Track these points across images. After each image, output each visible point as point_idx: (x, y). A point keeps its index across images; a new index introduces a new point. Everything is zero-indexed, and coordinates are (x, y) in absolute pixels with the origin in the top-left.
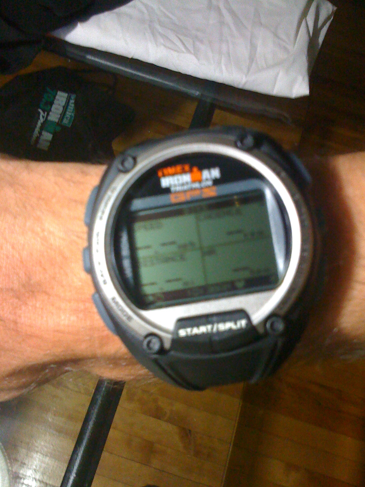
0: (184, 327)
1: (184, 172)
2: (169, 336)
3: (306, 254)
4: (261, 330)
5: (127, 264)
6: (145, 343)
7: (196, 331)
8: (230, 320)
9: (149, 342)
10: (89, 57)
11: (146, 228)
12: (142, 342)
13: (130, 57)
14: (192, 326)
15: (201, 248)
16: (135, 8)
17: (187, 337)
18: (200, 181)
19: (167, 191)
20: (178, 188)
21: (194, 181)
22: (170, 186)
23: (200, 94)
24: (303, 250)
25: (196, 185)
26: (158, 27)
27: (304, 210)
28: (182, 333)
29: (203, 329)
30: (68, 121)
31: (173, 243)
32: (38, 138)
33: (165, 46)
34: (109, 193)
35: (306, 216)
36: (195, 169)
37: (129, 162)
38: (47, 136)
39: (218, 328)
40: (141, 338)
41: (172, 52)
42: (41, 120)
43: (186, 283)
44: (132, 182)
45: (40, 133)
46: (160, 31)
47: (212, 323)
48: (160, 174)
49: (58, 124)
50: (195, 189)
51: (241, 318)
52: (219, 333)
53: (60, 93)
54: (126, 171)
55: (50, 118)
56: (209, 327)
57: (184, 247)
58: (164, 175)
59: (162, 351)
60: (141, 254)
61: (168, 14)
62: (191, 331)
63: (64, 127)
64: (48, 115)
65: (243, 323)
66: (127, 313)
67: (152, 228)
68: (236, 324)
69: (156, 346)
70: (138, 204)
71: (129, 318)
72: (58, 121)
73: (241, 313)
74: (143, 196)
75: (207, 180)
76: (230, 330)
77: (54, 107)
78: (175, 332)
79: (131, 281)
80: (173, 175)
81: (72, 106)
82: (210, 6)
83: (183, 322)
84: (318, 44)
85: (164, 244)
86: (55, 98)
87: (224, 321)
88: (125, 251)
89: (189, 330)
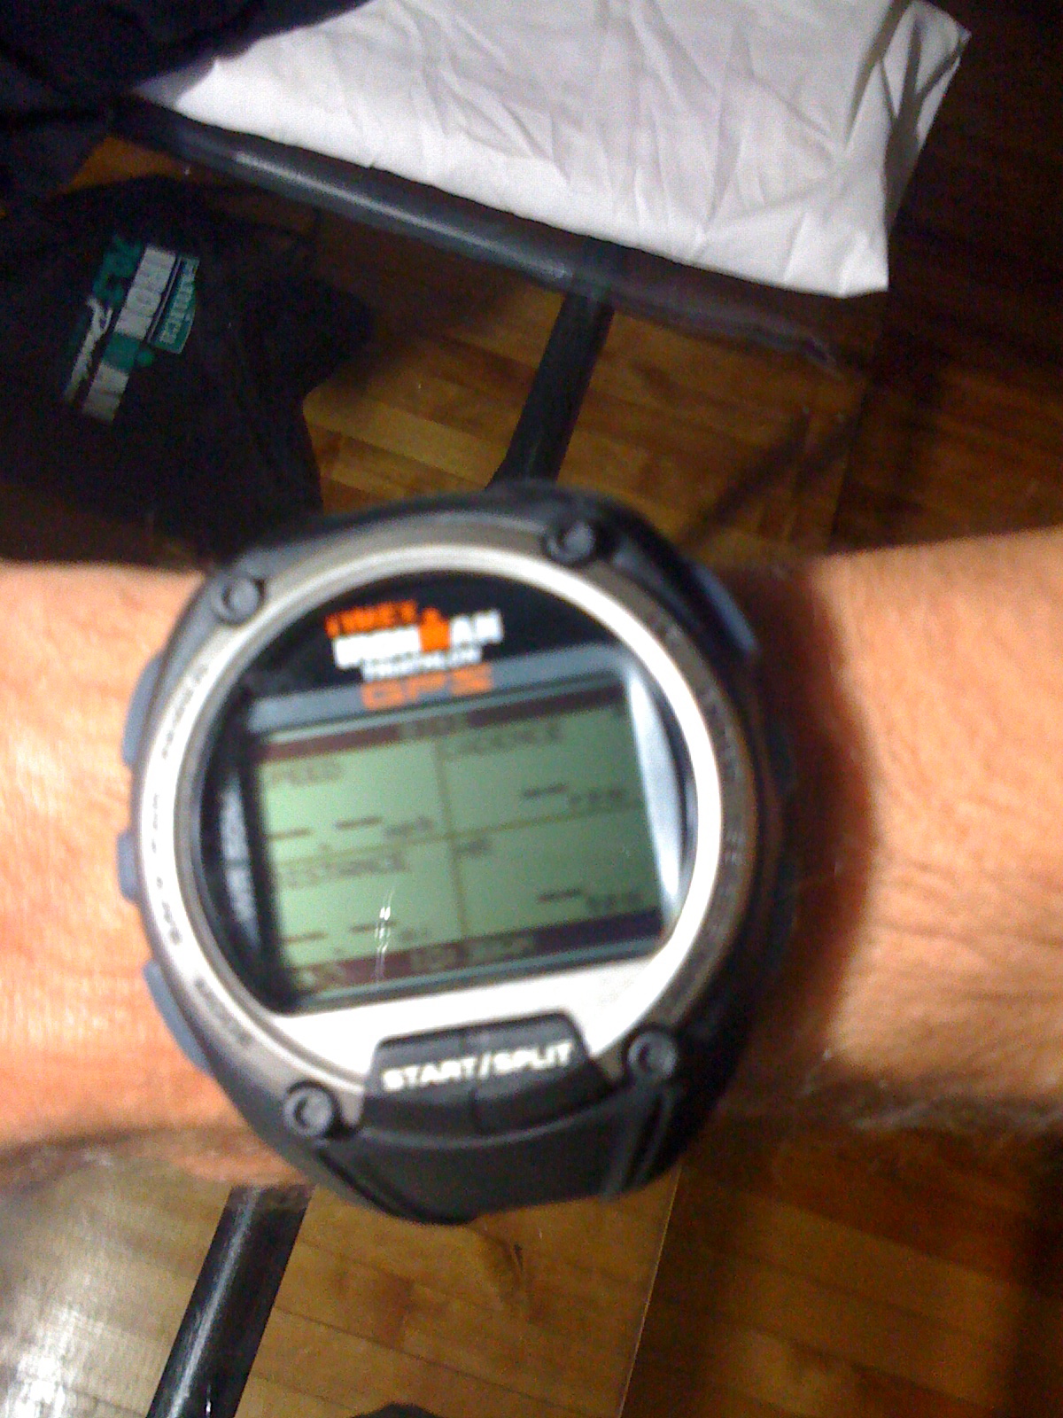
0: (399, 1063)
1: (399, 622)
2: (357, 1090)
3: (736, 858)
4: (613, 1070)
5: (238, 881)
6: (290, 1107)
7: (433, 1074)
8: (526, 1044)
9: (300, 1107)
10: (245, 159)
11: (294, 779)
12: (281, 1104)
13: (367, 162)
14: (421, 1061)
15: (451, 836)
16: (383, 19)
17: (406, 1090)
18: (445, 648)
19: (353, 676)
20: (385, 670)
21: (428, 649)
22: (363, 663)
23: (571, 275)
24: (727, 847)
25: (434, 661)
26: (450, 77)
27: (731, 733)
28: (394, 1080)
29: (450, 1070)
30: (174, 337)
31: (370, 821)
32: (85, 385)
33: (468, 133)
34: (188, 681)
35: (735, 752)
36: (432, 616)
37: (244, 594)
38: (113, 379)
39: (492, 1067)
40: (280, 1092)
41: (490, 152)
42: (96, 332)
43: (407, 935)
44: (254, 651)
45: (92, 370)
46: (457, 89)
47: (477, 1052)
48: (333, 627)
49: (144, 344)
50: (431, 673)
51: (556, 1039)
52: (495, 1079)
53: (152, 254)
54: (236, 622)
55: (120, 326)
56: (469, 1063)
57: (401, 831)
58: (344, 632)
59: (338, 1128)
60: (281, 853)
61: (479, 38)
62: (419, 1076)
63: (162, 355)
64: (115, 317)
65: (561, 1052)
66: (237, 1025)
67: (312, 778)
68: (542, 1053)
69: (319, 1117)
70: (269, 713)
71: (245, 1038)
72: (146, 338)
73: (558, 1023)
74: (284, 690)
75: (465, 646)
76: (527, 1070)
77: (133, 293)
78: (375, 1077)
79: (252, 932)
80: (370, 630)
81: (186, 291)
82: (604, 19)
83: (398, 1049)
84: (916, 139)
85: (345, 825)
86: (136, 268)
87: (511, 1047)
88: (234, 845)
89: (411, 1072)
